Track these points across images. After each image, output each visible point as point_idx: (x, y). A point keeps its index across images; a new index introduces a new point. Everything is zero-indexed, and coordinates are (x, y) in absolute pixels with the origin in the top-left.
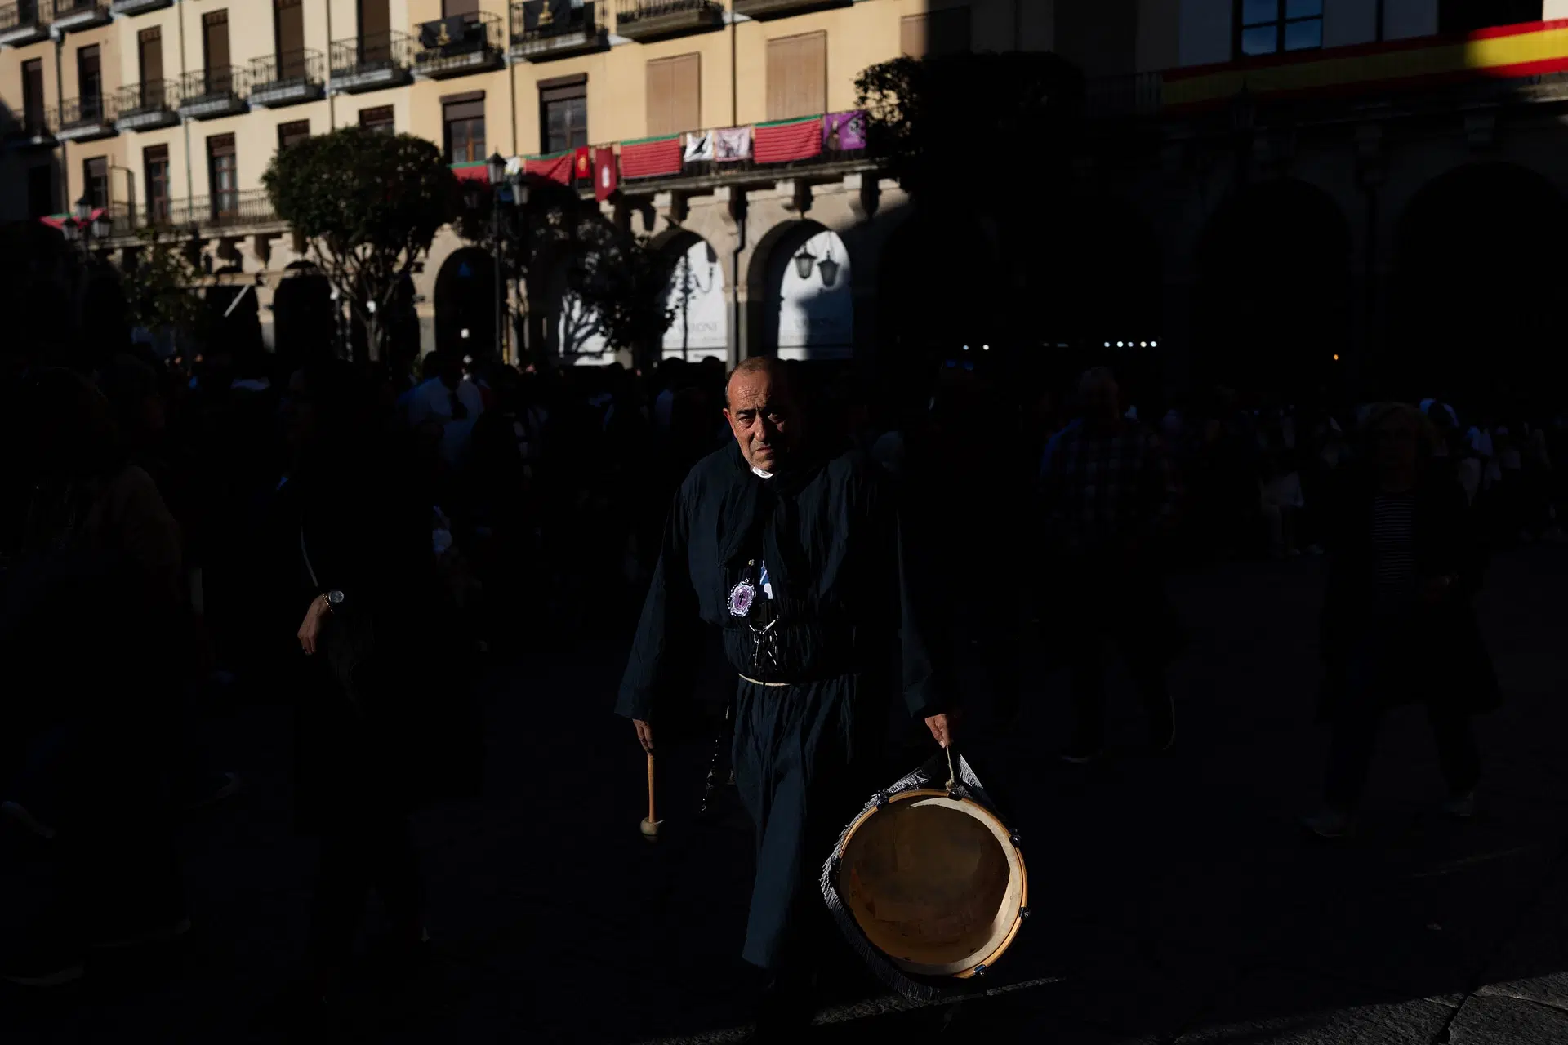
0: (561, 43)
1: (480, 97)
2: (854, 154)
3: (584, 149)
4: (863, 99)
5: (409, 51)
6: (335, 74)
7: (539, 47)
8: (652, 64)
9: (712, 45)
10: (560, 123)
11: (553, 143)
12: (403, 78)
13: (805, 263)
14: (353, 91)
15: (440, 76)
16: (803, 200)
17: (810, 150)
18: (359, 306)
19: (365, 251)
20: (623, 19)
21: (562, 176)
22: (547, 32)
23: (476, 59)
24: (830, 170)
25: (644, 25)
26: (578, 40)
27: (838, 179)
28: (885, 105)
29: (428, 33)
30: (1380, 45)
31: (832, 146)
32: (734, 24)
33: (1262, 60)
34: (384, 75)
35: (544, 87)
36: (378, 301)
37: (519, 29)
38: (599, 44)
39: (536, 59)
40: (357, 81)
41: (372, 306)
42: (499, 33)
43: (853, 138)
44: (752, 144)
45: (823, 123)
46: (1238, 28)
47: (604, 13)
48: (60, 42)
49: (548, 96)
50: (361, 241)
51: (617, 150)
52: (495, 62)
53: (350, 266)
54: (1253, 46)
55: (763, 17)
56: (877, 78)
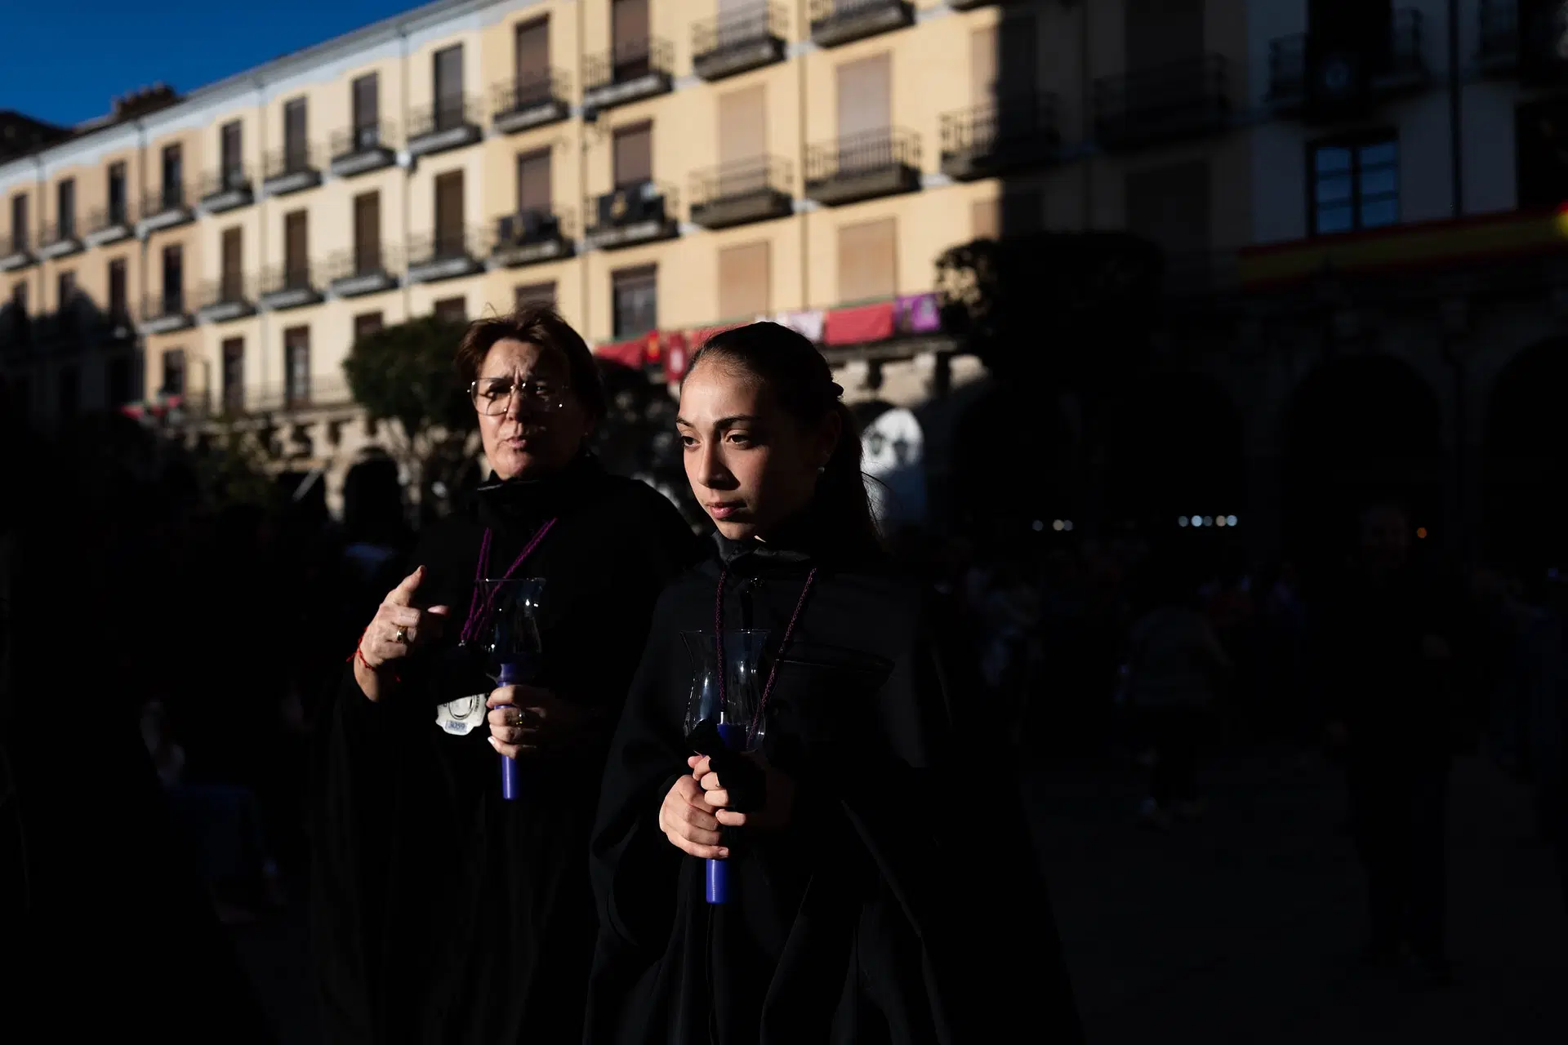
0: (634, 232)
1: (550, 286)
2: (929, 334)
3: (654, 333)
4: (941, 279)
5: (484, 243)
6: (413, 266)
7: (611, 237)
8: (724, 253)
9: (781, 233)
10: (631, 309)
11: (625, 328)
12: (477, 268)
13: (877, 442)
14: (430, 281)
15: (514, 265)
16: (875, 380)
17: (883, 330)
18: (426, 488)
19: (440, 434)
20: (696, 210)
21: (632, 359)
22: (621, 223)
23: (549, 249)
24: (902, 349)
25: (715, 215)
26: (650, 229)
27: (910, 358)
28: (960, 283)
29: (505, 226)
30: (1459, 220)
31: (905, 327)
32: (805, 213)
33: (1337, 238)
34: (458, 266)
35: (617, 275)
36: (447, 484)
37: (592, 220)
38: (670, 232)
39: (609, 248)
40: (433, 271)
41: (439, 489)
42: (572, 225)
43: (927, 318)
44: (825, 328)
45: (895, 306)
46: (1312, 209)
47: (676, 204)
48: (146, 241)
49: (622, 283)
50: (436, 423)
51: (689, 334)
52: (567, 251)
53: (422, 446)
54: (1328, 224)
55: (834, 203)
56: (957, 258)
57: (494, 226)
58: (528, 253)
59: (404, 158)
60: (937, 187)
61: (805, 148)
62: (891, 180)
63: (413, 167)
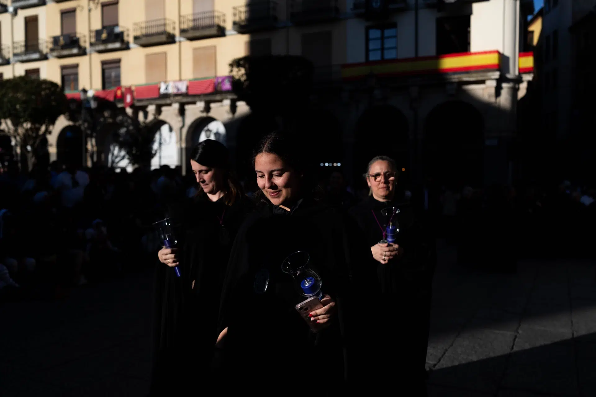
0: (110, 46)
1: (76, 66)
2: (228, 92)
3: (119, 87)
4: (231, 71)
5: (47, 47)
6: (15, 55)
7: (101, 47)
8: (147, 56)
9: (171, 49)
10: (110, 77)
11: (107, 85)
12: (44, 58)
13: (208, 133)
14: (23, 62)
15: (60, 57)
16: (207, 109)
17: (210, 90)
18: (23, 148)
19: (28, 125)
20: (136, 38)
21: (111, 98)
22: (105, 42)
23: (75, 51)
24: (218, 97)
25: (144, 41)
26: (117, 45)
27: (221, 101)
28: (240, 73)
29: (56, 40)
30: (417, 58)
31: (219, 89)
32: (180, 42)
33: (375, 63)
34: (36, 56)
35: (104, 63)
36: (32, 146)
37: (93, 40)
38: (126, 47)
39: (100, 52)
40: (24, 58)
41: (29, 148)
42: (85, 42)
43: (227, 86)
44: (188, 88)
45: (215, 80)
46: (367, 51)
47: (128, 35)
49: (105, 66)
50: (26, 121)
51: (133, 88)
52: (83, 52)
53: (21, 131)
54: (375, 56)
55: (192, 39)
56: (237, 63)
57: (52, 40)
58: (65, 52)
59: (11, 9)
60: (232, 35)
61: (180, 16)
62: (214, 31)
63: (15, 13)
